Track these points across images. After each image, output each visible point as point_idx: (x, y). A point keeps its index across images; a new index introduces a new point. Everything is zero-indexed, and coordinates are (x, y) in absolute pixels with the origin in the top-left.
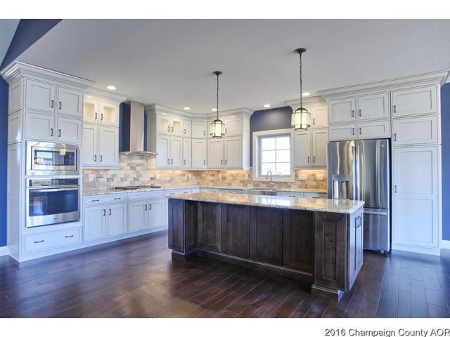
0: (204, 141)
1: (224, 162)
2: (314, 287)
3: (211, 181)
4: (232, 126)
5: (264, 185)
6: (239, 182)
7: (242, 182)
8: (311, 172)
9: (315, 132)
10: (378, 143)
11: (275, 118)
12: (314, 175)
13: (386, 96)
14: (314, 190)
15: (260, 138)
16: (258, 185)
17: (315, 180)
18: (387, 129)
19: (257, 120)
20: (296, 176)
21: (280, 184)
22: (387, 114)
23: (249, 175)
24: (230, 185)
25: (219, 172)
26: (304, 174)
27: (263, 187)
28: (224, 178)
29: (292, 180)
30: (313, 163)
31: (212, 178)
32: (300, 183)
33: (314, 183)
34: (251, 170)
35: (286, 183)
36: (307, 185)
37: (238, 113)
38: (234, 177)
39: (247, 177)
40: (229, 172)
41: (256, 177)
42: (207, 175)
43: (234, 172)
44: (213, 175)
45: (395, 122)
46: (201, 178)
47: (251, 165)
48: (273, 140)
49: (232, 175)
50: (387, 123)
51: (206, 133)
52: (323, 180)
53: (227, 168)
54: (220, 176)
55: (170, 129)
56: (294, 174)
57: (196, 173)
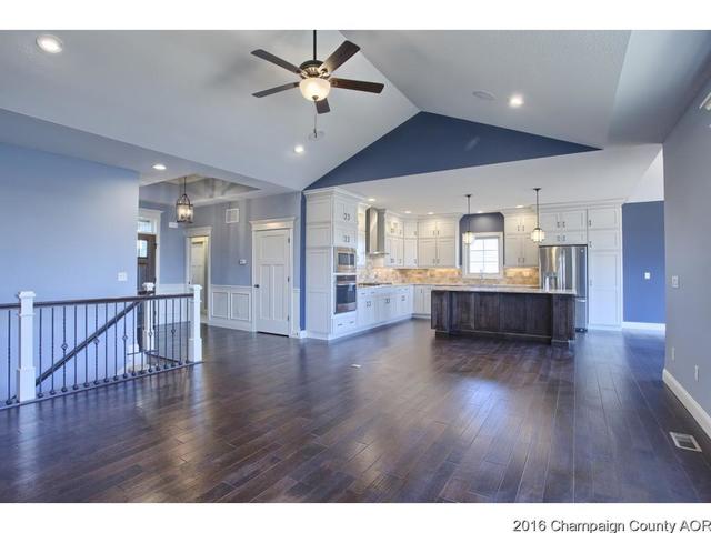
0: (416, 241)
1: (436, 261)
2: (553, 340)
3: (419, 279)
4: (439, 227)
7: (452, 279)
9: (524, 237)
10: (573, 249)
11: (483, 222)
12: (521, 273)
13: (584, 212)
16: (468, 282)
17: (523, 277)
18: (585, 237)
19: (467, 223)
20: (505, 274)
21: (489, 280)
22: (584, 227)
23: (459, 273)
24: (438, 282)
25: (426, 270)
26: (512, 272)
27: (474, 283)
28: (432, 276)
29: (501, 277)
30: (522, 262)
31: (419, 276)
32: (508, 280)
33: (521, 280)
34: (461, 268)
35: (495, 280)
37: (448, 217)
38: (443, 275)
39: (456, 275)
40: (437, 270)
41: (465, 275)
42: (413, 273)
43: (444, 270)
44: (420, 273)
45: (590, 232)
46: (407, 275)
47: (461, 264)
48: (481, 241)
49: (441, 273)
50: (585, 233)
51: (416, 233)
52: (530, 277)
53: (439, 267)
54: (428, 274)
55: (392, 231)
56: (502, 272)
57: (403, 271)
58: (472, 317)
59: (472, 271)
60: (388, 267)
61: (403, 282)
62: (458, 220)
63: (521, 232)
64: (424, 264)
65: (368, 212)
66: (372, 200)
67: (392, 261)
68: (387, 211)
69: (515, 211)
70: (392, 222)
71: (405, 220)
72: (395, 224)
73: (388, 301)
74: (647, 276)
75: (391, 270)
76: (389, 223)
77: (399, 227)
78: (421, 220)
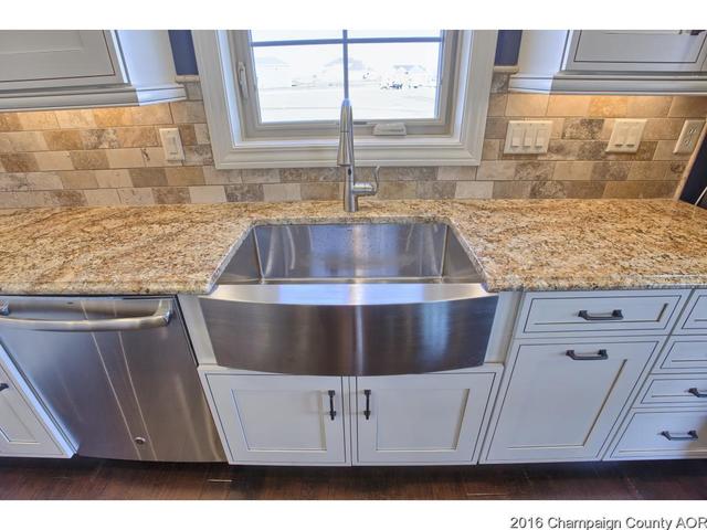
5: (293, 189)
8: (582, 104)
12: (593, 124)
16: (256, 193)
17: (596, 152)
23: (188, 138)
32: (505, 170)
33: (583, 170)
34: (193, 97)
35: (432, 171)
36: (542, 181)
39: (169, 148)
56: (470, 117)
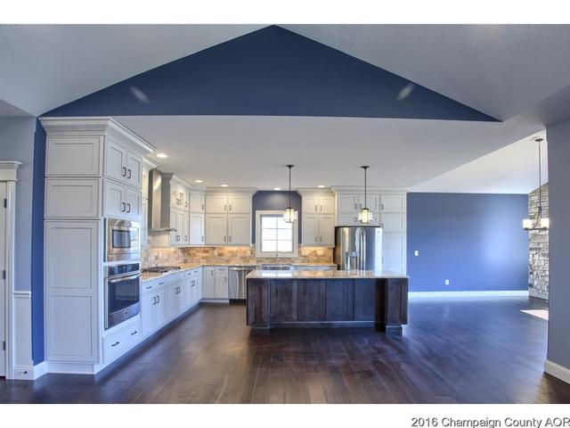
0: (203, 216)
1: (228, 239)
3: (203, 258)
4: (231, 202)
6: (238, 258)
7: (243, 258)
8: (313, 249)
9: (321, 216)
11: (278, 200)
12: (315, 251)
13: (378, 197)
14: (326, 264)
15: (261, 216)
16: (261, 261)
18: (378, 220)
19: (260, 200)
20: (300, 252)
21: (283, 259)
22: (378, 210)
23: (252, 252)
24: (228, 261)
25: (214, 249)
26: (307, 251)
27: (267, 262)
29: (296, 255)
30: (319, 241)
31: (205, 255)
32: (302, 258)
33: (315, 258)
34: (254, 246)
35: (291, 258)
36: (309, 260)
37: (246, 191)
38: (234, 254)
39: (249, 254)
40: (228, 249)
41: (258, 254)
42: (198, 251)
44: (206, 252)
45: (382, 215)
46: (190, 254)
47: (254, 242)
48: (274, 219)
49: (231, 252)
50: (378, 216)
51: (204, 207)
52: (323, 256)
53: (232, 245)
54: (216, 253)
55: (179, 202)
56: (296, 250)
57: (186, 250)
58: (294, 306)
59: (264, 249)
60: (172, 246)
61: (185, 261)
62: (251, 195)
63: (318, 211)
64: (213, 241)
65: (151, 174)
66: (162, 156)
67: (178, 238)
68: (174, 177)
69: (314, 190)
70: (178, 191)
71: (191, 190)
72: (182, 194)
73: (178, 291)
74: (416, 253)
75: (172, 249)
76: (175, 193)
77: (185, 199)
78: (210, 192)
